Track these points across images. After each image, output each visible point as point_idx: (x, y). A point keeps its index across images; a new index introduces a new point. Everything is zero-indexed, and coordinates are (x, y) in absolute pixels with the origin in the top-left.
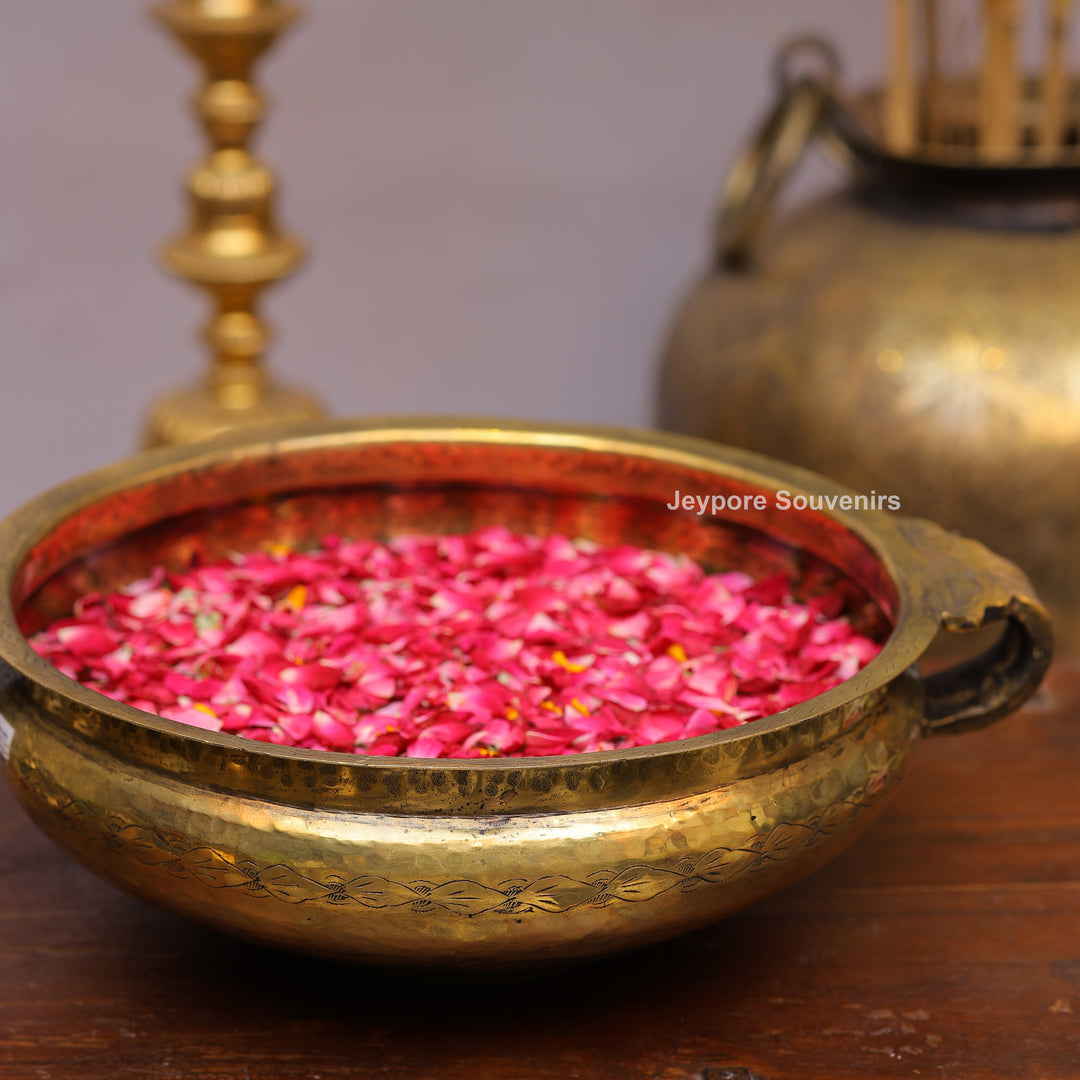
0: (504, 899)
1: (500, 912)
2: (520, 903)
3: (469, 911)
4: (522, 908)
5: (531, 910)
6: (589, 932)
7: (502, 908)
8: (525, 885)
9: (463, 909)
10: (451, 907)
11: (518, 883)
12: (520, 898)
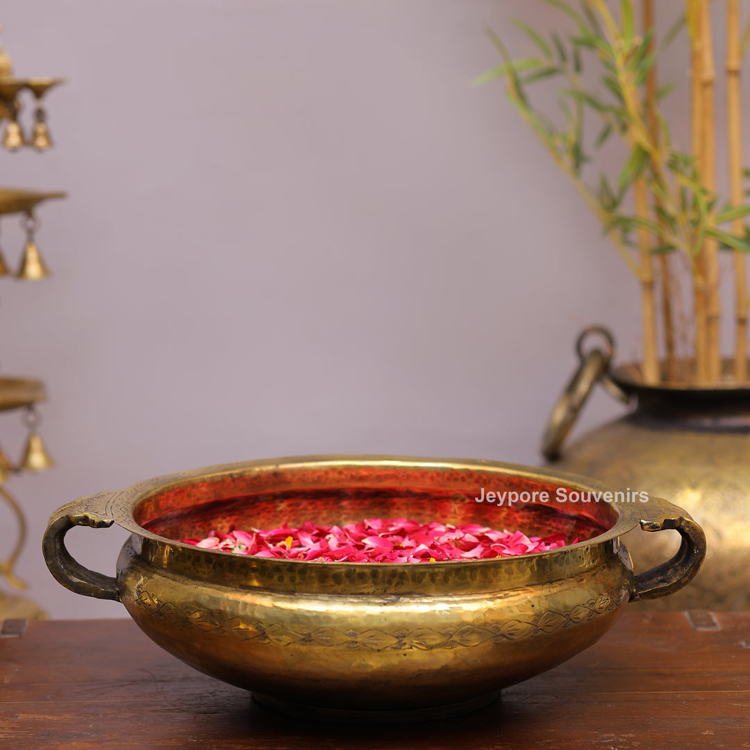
0: (396, 641)
1: (395, 648)
2: (405, 644)
3: (378, 648)
4: (407, 646)
5: (411, 648)
6: (443, 664)
7: (395, 646)
8: (408, 633)
9: (375, 647)
10: (368, 645)
11: (405, 632)
12: (405, 641)
